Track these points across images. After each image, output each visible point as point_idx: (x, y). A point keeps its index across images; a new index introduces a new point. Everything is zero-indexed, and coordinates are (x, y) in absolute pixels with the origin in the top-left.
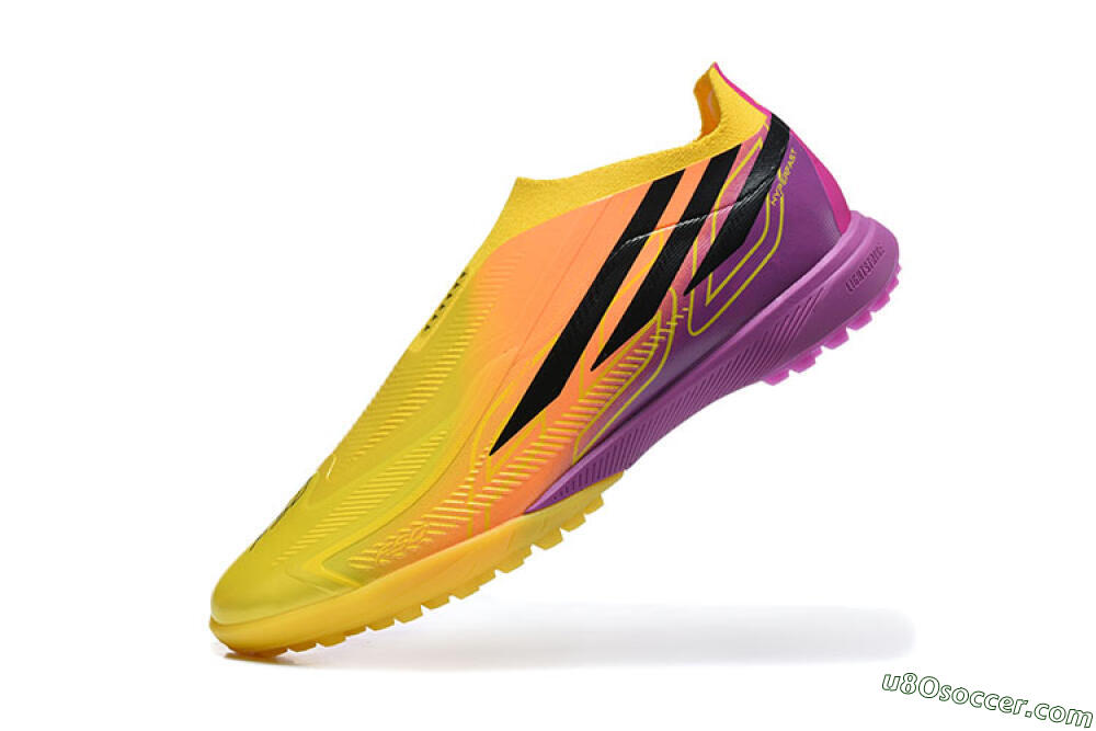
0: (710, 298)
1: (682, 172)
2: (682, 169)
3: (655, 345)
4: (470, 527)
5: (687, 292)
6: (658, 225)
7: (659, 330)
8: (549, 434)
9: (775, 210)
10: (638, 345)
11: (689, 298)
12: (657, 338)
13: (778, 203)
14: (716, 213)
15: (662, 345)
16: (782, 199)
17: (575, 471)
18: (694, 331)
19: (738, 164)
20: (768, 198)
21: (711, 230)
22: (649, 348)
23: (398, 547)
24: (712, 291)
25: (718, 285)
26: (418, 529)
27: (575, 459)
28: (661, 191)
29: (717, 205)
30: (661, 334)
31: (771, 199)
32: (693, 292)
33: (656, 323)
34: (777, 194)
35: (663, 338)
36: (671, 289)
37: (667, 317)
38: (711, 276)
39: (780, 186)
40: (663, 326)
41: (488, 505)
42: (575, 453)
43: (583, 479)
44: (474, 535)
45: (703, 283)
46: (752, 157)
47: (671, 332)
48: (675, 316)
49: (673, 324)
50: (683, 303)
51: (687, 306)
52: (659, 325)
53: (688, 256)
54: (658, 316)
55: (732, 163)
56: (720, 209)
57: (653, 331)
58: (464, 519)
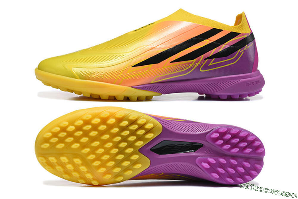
0: (210, 64)
1: (222, 30)
2: (223, 29)
3: (190, 67)
4: (115, 81)
5: (206, 59)
6: (209, 39)
7: (193, 64)
8: (150, 71)
9: (240, 54)
10: (185, 64)
11: (205, 61)
12: (191, 65)
13: (241, 53)
14: (224, 45)
15: (192, 68)
16: (243, 52)
17: (150, 85)
18: (202, 70)
19: (237, 37)
20: (240, 50)
21: (221, 49)
22: (188, 67)
23: (95, 75)
24: (212, 63)
25: (214, 63)
26: (102, 74)
27: (152, 82)
28: (215, 31)
29: (226, 43)
30: (193, 65)
31: (240, 51)
32: (207, 60)
33: (193, 61)
34: (242, 51)
35: (193, 66)
36: (202, 56)
37: (197, 62)
38: (214, 59)
39: (244, 49)
40: (195, 63)
41: (123, 78)
42: (153, 80)
43: (151, 89)
44: (115, 84)
45: (211, 59)
46: (242, 38)
47: (196, 66)
48: (199, 63)
49: (197, 65)
50: (203, 61)
51: (204, 63)
52: (194, 62)
53: (211, 51)
54: (195, 60)
55: (236, 36)
56: (226, 45)
57: (191, 63)
58: (116, 78)
